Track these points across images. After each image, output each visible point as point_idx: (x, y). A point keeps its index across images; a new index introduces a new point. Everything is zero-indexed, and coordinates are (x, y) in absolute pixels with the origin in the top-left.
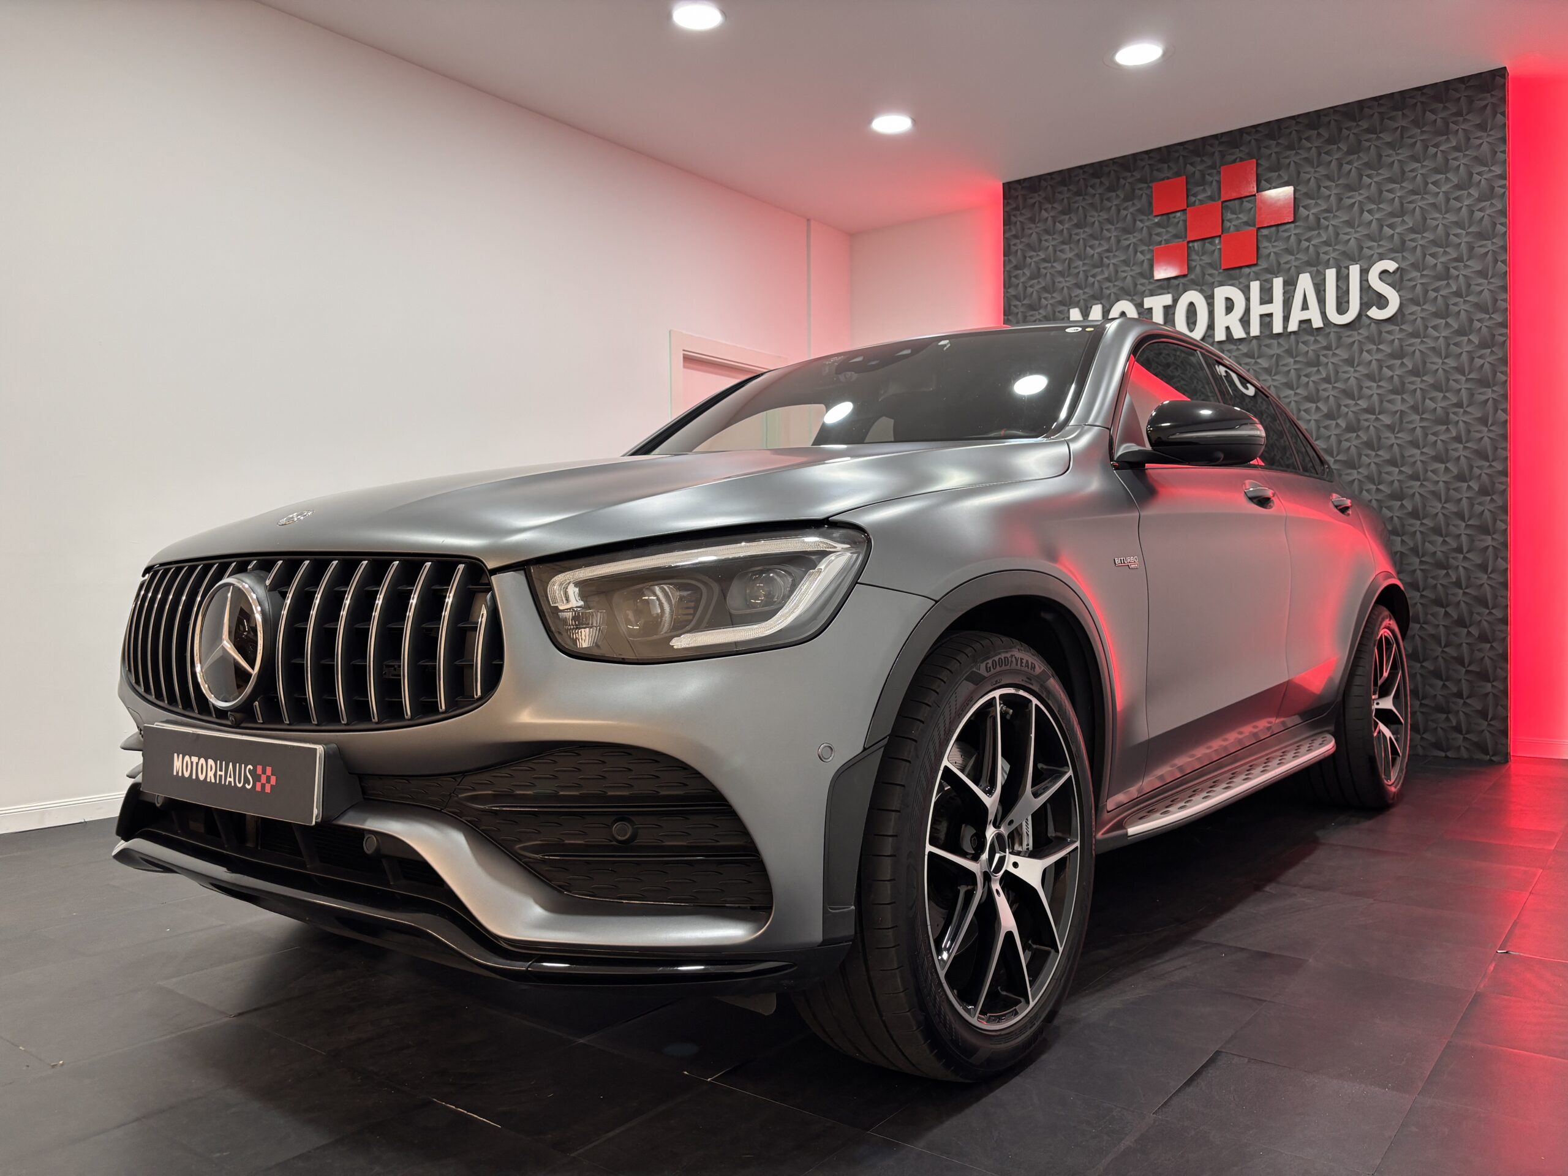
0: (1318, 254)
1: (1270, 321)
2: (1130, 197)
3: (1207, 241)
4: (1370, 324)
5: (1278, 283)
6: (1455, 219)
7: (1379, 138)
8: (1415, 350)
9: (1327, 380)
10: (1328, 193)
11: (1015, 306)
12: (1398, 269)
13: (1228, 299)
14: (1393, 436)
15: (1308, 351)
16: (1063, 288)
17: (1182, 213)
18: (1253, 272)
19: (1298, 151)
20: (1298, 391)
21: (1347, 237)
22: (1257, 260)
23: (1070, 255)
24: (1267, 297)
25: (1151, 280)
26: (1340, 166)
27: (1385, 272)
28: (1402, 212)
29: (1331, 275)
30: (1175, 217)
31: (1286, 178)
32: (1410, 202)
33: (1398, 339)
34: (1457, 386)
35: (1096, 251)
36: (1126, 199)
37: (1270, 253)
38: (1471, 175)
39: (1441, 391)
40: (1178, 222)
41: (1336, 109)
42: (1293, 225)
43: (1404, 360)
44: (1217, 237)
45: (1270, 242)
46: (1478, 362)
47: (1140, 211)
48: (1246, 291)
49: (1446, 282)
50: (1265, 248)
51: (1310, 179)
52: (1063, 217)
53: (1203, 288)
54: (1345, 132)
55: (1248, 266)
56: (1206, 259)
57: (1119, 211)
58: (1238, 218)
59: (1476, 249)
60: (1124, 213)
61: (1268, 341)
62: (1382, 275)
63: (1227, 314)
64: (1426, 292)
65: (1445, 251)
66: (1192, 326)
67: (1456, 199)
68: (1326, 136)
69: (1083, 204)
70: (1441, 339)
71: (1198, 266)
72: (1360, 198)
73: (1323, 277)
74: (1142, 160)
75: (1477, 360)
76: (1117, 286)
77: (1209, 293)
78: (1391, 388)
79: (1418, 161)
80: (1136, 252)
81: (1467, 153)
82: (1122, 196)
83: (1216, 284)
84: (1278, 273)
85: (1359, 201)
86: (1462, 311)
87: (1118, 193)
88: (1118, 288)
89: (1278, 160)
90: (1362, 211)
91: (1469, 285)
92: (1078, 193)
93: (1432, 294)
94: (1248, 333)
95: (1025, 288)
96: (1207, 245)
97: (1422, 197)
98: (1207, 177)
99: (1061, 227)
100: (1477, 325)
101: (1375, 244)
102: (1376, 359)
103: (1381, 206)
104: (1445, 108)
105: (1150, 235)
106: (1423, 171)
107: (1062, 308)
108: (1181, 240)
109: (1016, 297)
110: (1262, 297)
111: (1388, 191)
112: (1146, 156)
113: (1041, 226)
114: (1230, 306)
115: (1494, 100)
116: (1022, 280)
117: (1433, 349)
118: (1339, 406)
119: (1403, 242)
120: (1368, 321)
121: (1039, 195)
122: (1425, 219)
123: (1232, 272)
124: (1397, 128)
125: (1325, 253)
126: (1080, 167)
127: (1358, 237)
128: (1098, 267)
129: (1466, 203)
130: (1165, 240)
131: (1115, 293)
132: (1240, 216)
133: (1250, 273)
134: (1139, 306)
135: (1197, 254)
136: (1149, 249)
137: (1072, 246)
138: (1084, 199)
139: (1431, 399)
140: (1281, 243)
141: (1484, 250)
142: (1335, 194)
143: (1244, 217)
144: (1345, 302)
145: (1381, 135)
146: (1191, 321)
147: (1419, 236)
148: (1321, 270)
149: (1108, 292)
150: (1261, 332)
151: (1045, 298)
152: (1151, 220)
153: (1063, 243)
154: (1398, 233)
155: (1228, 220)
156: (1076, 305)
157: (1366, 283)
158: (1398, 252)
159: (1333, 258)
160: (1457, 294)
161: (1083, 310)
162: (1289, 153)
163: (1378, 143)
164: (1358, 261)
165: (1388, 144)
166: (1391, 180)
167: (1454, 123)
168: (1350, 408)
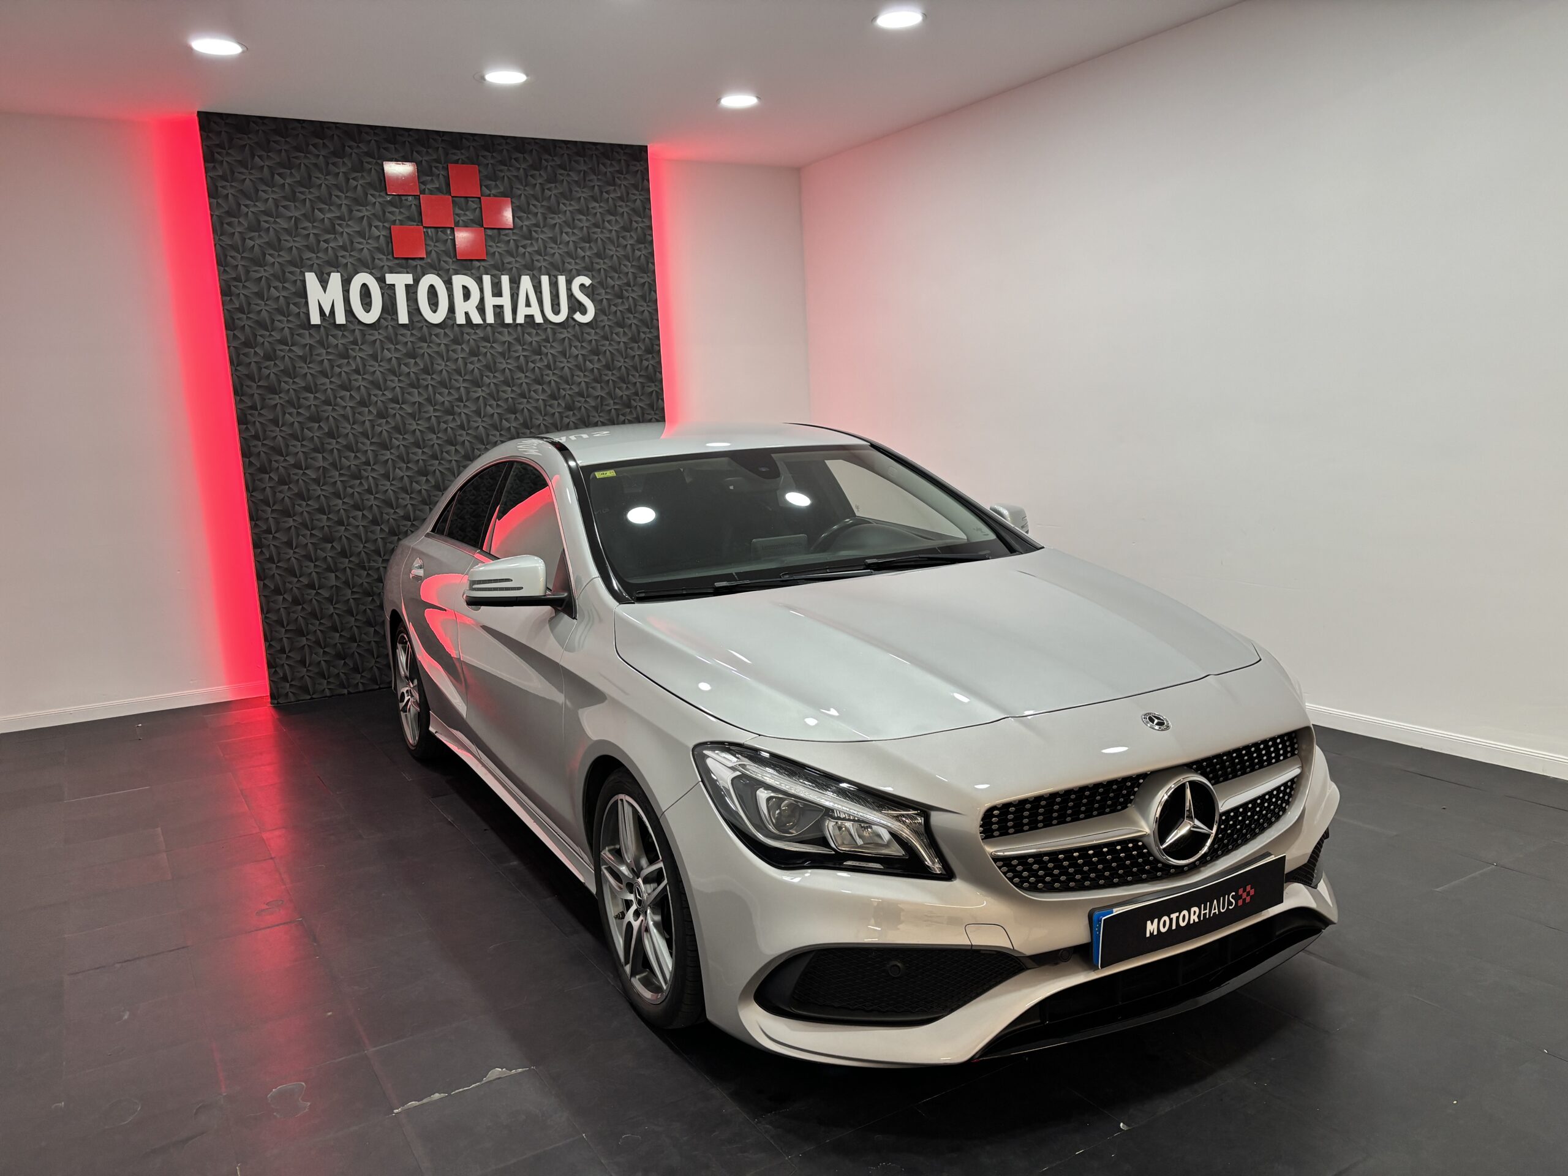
0: (533, 261)
1: (500, 312)
2: (359, 168)
3: (441, 230)
4: (575, 325)
5: (505, 280)
6: (623, 253)
7: (568, 175)
8: (605, 351)
9: (548, 367)
10: (536, 211)
11: (231, 257)
12: (589, 286)
13: (464, 287)
14: (596, 415)
15: (532, 342)
16: (292, 246)
17: (413, 197)
18: (483, 266)
19: (510, 168)
20: (527, 374)
21: (553, 251)
22: (487, 255)
23: (297, 214)
24: (497, 293)
25: (388, 257)
26: (543, 190)
27: (582, 286)
28: (588, 239)
29: (545, 280)
30: (406, 200)
31: (502, 189)
32: (594, 233)
33: (595, 340)
34: (635, 381)
35: (329, 215)
36: (354, 169)
37: (495, 252)
38: (631, 221)
39: (625, 384)
40: (411, 205)
41: (536, 141)
42: (510, 231)
43: (600, 357)
44: (448, 228)
45: (494, 242)
46: (645, 363)
47: (369, 184)
48: (480, 282)
49: (621, 300)
50: (490, 246)
51: (521, 194)
52: (282, 171)
53: (439, 272)
54: (544, 163)
55: (477, 260)
56: (441, 247)
57: (347, 180)
58: (465, 215)
59: (638, 279)
60: (353, 183)
61: (501, 329)
62: (582, 287)
63: (464, 301)
64: (610, 306)
65: (619, 277)
66: (434, 308)
67: (623, 237)
68: (531, 162)
69: (306, 161)
70: (622, 343)
71: (433, 251)
72: (558, 221)
73: (538, 281)
74: (367, 133)
75: (644, 362)
76: (355, 256)
77: (446, 279)
78: (592, 377)
79: (596, 201)
80: (370, 226)
81: (627, 204)
82: (350, 165)
83: (451, 270)
84: (503, 271)
85: (560, 224)
86: (633, 325)
87: (344, 160)
88: (355, 258)
89: (495, 172)
90: (562, 233)
91: (635, 306)
92: (298, 149)
93: (613, 308)
94: (484, 320)
95: (244, 240)
96: (440, 232)
97: (602, 232)
98: (434, 169)
99: (282, 181)
100: (642, 336)
101: (573, 261)
102: (582, 354)
103: (574, 231)
104: (611, 164)
105: (384, 212)
106: (600, 210)
107: (294, 269)
108: (415, 224)
109: (234, 248)
110: (494, 290)
111: (579, 220)
112: (372, 131)
113: (256, 174)
114: (467, 295)
115: (641, 168)
116: (239, 229)
117: (617, 350)
118: (559, 389)
119: (592, 263)
120: (573, 323)
121: (249, 138)
122: (605, 249)
123: (464, 263)
124: (581, 171)
125: (537, 261)
126: (298, 121)
127: (562, 253)
128: (329, 233)
129: (631, 242)
130: (399, 220)
131: (352, 264)
132: (467, 213)
133: (480, 266)
134: (381, 280)
135: (432, 240)
136: (384, 226)
137: (296, 204)
138: (306, 157)
139: (619, 388)
140: (503, 246)
141: (643, 281)
142: (542, 213)
143: (470, 215)
144: (556, 305)
145: (570, 173)
146: (431, 302)
147: (602, 261)
148: (537, 276)
149: (344, 261)
150: (495, 321)
151: (269, 254)
152: (383, 197)
153: (285, 198)
154: (589, 257)
155: (457, 215)
156: (311, 271)
157: (569, 292)
158: (589, 271)
159: (544, 266)
160: (629, 310)
161: (318, 276)
162: (503, 167)
163: (569, 179)
164: (563, 272)
165: (576, 182)
166: (580, 212)
167: (618, 178)
168: (567, 391)
